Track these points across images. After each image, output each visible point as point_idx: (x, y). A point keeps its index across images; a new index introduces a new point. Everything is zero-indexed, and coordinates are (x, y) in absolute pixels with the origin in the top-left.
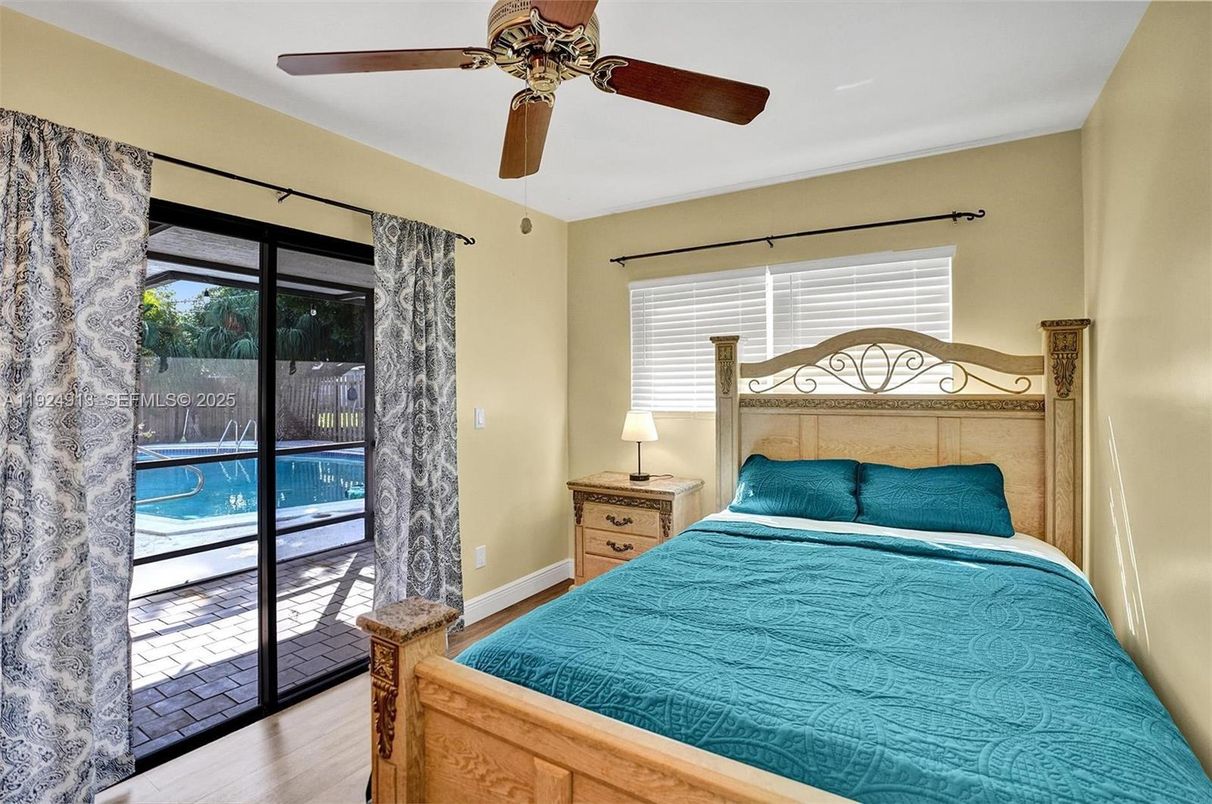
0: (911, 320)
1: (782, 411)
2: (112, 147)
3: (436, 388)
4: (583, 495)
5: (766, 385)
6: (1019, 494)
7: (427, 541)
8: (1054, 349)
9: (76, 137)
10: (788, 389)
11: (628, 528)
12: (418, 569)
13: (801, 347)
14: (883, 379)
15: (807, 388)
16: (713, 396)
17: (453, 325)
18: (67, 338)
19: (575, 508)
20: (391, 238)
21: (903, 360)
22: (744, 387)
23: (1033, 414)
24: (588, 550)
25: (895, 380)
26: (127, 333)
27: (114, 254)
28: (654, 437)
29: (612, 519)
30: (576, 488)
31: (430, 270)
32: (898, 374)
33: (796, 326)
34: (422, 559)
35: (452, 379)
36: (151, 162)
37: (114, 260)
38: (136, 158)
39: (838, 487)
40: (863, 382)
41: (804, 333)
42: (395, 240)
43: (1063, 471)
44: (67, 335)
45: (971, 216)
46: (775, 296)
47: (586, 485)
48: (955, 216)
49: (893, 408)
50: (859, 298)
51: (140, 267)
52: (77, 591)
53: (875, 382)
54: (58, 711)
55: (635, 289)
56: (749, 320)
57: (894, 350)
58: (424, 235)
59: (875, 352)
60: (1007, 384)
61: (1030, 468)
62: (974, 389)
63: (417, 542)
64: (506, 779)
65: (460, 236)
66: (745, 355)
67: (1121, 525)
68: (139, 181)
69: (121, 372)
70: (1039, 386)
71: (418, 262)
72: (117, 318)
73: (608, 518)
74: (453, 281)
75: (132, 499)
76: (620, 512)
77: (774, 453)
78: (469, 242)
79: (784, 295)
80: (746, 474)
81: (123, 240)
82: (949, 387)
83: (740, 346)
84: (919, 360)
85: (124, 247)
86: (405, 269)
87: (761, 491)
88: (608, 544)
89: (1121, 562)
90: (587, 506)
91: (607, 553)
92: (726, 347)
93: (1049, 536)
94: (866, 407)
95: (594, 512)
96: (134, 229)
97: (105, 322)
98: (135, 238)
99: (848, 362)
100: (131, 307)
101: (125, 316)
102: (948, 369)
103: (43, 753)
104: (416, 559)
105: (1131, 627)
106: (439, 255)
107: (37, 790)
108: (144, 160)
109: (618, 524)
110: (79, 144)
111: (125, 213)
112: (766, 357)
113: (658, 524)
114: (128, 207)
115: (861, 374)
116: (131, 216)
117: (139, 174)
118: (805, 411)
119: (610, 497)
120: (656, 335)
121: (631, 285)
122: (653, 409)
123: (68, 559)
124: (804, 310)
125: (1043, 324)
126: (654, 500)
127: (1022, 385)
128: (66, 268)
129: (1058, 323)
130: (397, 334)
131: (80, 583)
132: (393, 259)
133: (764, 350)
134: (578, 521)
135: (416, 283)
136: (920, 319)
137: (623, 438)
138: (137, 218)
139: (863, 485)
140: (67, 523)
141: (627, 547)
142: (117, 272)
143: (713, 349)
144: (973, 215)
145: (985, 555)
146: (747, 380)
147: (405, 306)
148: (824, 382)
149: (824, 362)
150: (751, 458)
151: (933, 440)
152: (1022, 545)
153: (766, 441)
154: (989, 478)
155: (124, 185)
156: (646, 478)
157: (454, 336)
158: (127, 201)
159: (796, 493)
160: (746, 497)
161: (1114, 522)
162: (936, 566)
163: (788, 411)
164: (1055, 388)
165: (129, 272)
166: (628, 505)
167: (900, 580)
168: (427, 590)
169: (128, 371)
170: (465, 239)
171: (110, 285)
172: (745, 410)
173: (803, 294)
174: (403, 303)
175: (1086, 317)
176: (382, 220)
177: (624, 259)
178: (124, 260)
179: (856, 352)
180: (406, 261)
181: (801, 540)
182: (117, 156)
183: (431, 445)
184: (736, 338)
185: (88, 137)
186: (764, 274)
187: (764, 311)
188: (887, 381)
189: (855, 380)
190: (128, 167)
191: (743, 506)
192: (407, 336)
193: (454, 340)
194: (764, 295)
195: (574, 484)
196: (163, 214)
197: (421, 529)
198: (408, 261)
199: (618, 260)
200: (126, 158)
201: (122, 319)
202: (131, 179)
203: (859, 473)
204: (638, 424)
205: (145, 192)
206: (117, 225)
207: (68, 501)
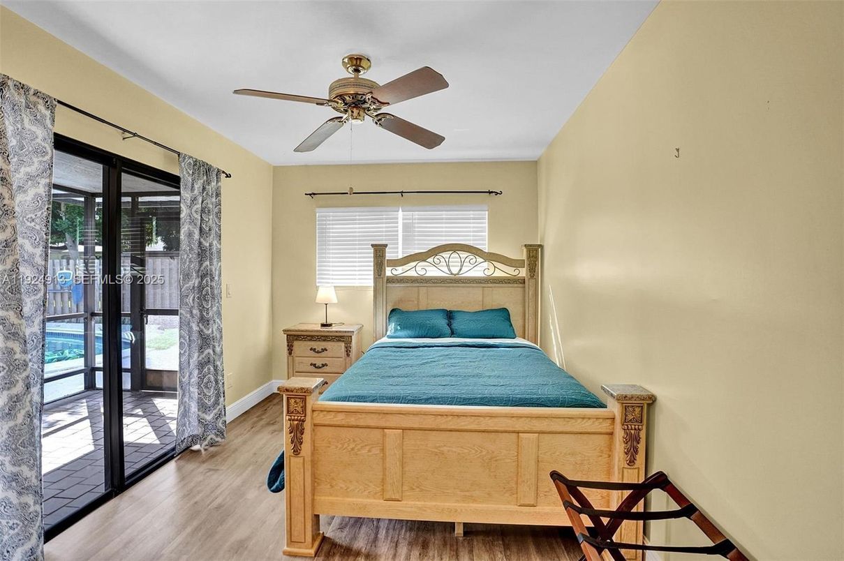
0: (470, 240)
1: (409, 285)
2: (32, 92)
3: (214, 270)
4: (294, 338)
5: (399, 271)
6: (516, 320)
7: (212, 368)
8: (529, 257)
9: (10, 83)
10: (412, 273)
11: (324, 354)
12: (207, 387)
13: (417, 251)
14: (459, 268)
15: (422, 273)
16: (372, 277)
17: (220, 230)
18: (9, 230)
19: (288, 346)
20: (188, 170)
21: (467, 260)
22: (389, 272)
23: (521, 285)
24: (297, 370)
25: (464, 269)
26: (38, 227)
27: (28, 169)
28: (335, 301)
29: (314, 350)
30: (289, 333)
31: (210, 194)
32: (466, 266)
33: (415, 240)
34: (209, 381)
35: (219, 264)
36: (56, 106)
37: (27, 174)
38: (47, 102)
39: (441, 322)
40: (450, 270)
41: (419, 244)
42: (191, 172)
43: (531, 310)
44: (9, 228)
45: (497, 193)
46: (403, 223)
47: (296, 331)
48: (490, 192)
49: (463, 283)
50: (446, 227)
51: (48, 181)
52: (27, 409)
53: (455, 270)
54: (20, 493)
55: (320, 213)
56: (389, 236)
57: (464, 255)
58: (205, 170)
59: (455, 255)
60: (510, 271)
61: (520, 309)
62: (498, 274)
63: (206, 370)
64: (366, 445)
65: (224, 172)
66: (389, 255)
67: (555, 329)
68: (48, 118)
69: (32, 256)
70: (523, 273)
71: (204, 189)
72: (29, 216)
73: (311, 349)
74: (220, 201)
75: (43, 346)
76: (319, 345)
77: (403, 307)
78: (227, 176)
79: (408, 223)
80: (392, 319)
81: (35, 160)
82: (488, 273)
83: (387, 250)
84: (474, 260)
85: (36, 165)
86: (196, 192)
87: (404, 327)
88: (311, 365)
89: (554, 343)
90: (296, 344)
91: (311, 371)
92: (379, 250)
93: (527, 337)
94: (451, 283)
95: (301, 347)
96: (45, 153)
97: (21, 218)
98: (45, 159)
99: (442, 260)
100: (41, 208)
101: (36, 215)
102: (486, 265)
103: (10, 525)
104: (205, 381)
105: (558, 364)
106: (214, 184)
107: (9, 550)
108: (52, 104)
109: (318, 352)
110: (11, 88)
111: (38, 140)
112: (398, 256)
113: (343, 349)
114: (40, 136)
115: (448, 266)
116: (43, 144)
117: (48, 113)
118: (421, 285)
119: (312, 336)
120: (333, 241)
121: (317, 210)
122: (335, 285)
123: (19, 388)
124: (419, 232)
125: (525, 245)
126: (341, 337)
127: (516, 273)
128: (8, 178)
129: (531, 245)
130: (190, 235)
131: (28, 404)
132: (190, 185)
133: (397, 252)
134: (290, 353)
135: (202, 202)
136: (473, 240)
137: (317, 301)
138: (46, 145)
139: (452, 321)
140: (17, 362)
141: (323, 365)
142: (30, 182)
143: (372, 250)
144: (498, 193)
145: (510, 345)
146: (391, 268)
147: (196, 216)
148: (431, 270)
149: (430, 260)
150: (393, 311)
151: (481, 299)
152: (519, 341)
153: (401, 301)
154: (504, 313)
155: (38, 120)
156: (330, 325)
157: (220, 237)
158: (40, 132)
159: (421, 326)
160: (396, 330)
161: (552, 328)
162: (493, 351)
163: (411, 285)
164: (529, 274)
165: (39, 183)
166: (324, 340)
167: (483, 356)
168: (212, 401)
169: (38, 255)
170: (226, 174)
171: (25, 192)
172: (389, 285)
173: (418, 223)
174: (195, 215)
175: (539, 243)
176: (184, 158)
177: (314, 194)
178: (36, 174)
179: (446, 255)
180: (196, 186)
181: (433, 347)
182: (33, 99)
183: (211, 307)
184: (386, 246)
185: (18, 84)
186: (398, 211)
187: (397, 231)
188: (460, 270)
189: (445, 269)
190: (41, 107)
191: (395, 335)
192: (197, 236)
193: (220, 240)
194: (397, 223)
195: (288, 331)
196: (63, 144)
197: (209, 362)
198: (198, 185)
199: (310, 195)
200: (41, 101)
201: (34, 217)
202: (43, 116)
203: (450, 315)
204: (326, 293)
205: (51, 127)
206: (31, 149)
207: (17, 347)
